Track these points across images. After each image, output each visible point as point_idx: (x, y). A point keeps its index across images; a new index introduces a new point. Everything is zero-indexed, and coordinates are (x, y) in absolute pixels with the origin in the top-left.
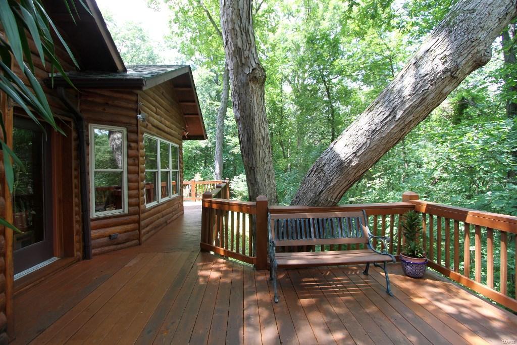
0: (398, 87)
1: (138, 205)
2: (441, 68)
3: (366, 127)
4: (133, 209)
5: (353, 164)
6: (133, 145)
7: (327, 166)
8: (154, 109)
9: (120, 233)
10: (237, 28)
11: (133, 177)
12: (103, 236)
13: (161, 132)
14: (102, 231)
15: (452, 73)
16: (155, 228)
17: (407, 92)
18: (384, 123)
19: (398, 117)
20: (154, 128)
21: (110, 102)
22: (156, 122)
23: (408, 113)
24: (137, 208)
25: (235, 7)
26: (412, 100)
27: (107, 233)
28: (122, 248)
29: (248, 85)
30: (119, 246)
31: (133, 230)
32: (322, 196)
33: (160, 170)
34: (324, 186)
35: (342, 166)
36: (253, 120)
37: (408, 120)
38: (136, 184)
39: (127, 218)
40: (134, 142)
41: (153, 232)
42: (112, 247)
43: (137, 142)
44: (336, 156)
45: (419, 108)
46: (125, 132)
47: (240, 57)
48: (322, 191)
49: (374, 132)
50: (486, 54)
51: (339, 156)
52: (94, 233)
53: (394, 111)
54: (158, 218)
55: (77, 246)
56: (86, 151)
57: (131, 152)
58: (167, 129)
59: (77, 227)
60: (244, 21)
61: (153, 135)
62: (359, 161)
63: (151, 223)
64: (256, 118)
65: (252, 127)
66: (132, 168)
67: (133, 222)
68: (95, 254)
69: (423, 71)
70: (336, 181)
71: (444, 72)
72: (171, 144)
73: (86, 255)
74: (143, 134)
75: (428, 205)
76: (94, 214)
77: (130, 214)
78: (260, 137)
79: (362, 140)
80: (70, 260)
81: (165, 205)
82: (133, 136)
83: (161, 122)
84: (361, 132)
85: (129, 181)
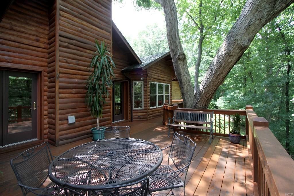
1: (147, 107)
3: (206, 77)
4: (145, 108)
5: (203, 92)
6: (145, 86)
8: (155, 72)
9: (141, 115)
10: (171, 42)
11: (145, 97)
12: (136, 116)
13: (158, 80)
14: (136, 114)
15: (228, 54)
16: (155, 116)
17: (215, 63)
18: (210, 75)
19: (213, 73)
20: (155, 79)
21: (139, 73)
22: (155, 77)
23: (216, 72)
24: (146, 108)
25: (171, 35)
26: (216, 66)
27: (137, 115)
28: (142, 121)
29: (177, 62)
30: (141, 120)
31: (145, 115)
33: (158, 95)
34: (197, 101)
35: (200, 93)
36: (181, 75)
38: (146, 100)
39: (143, 111)
40: (145, 85)
41: (153, 117)
42: (139, 120)
43: (147, 85)
45: (220, 69)
46: (143, 82)
47: (173, 52)
48: (197, 103)
49: (207, 79)
50: (243, 44)
52: (134, 114)
53: (212, 70)
54: (156, 113)
55: (129, 117)
56: (132, 90)
57: (145, 89)
58: (161, 78)
59: (129, 112)
60: (174, 39)
61: (154, 82)
62: (205, 91)
63: (152, 114)
64: (182, 74)
65: (181, 78)
66: (145, 94)
67: (145, 112)
68: (134, 121)
69: (220, 54)
71: (225, 54)
72: (164, 84)
73: (132, 121)
74: (149, 82)
76: (134, 109)
77: (144, 110)
78: (184, 81)
79: (205, 82)
80: (127, 121)
81: (160, 108)
82: (145, 84)
83: (158, 76)
84: (205, 79)
85: (144, 99)
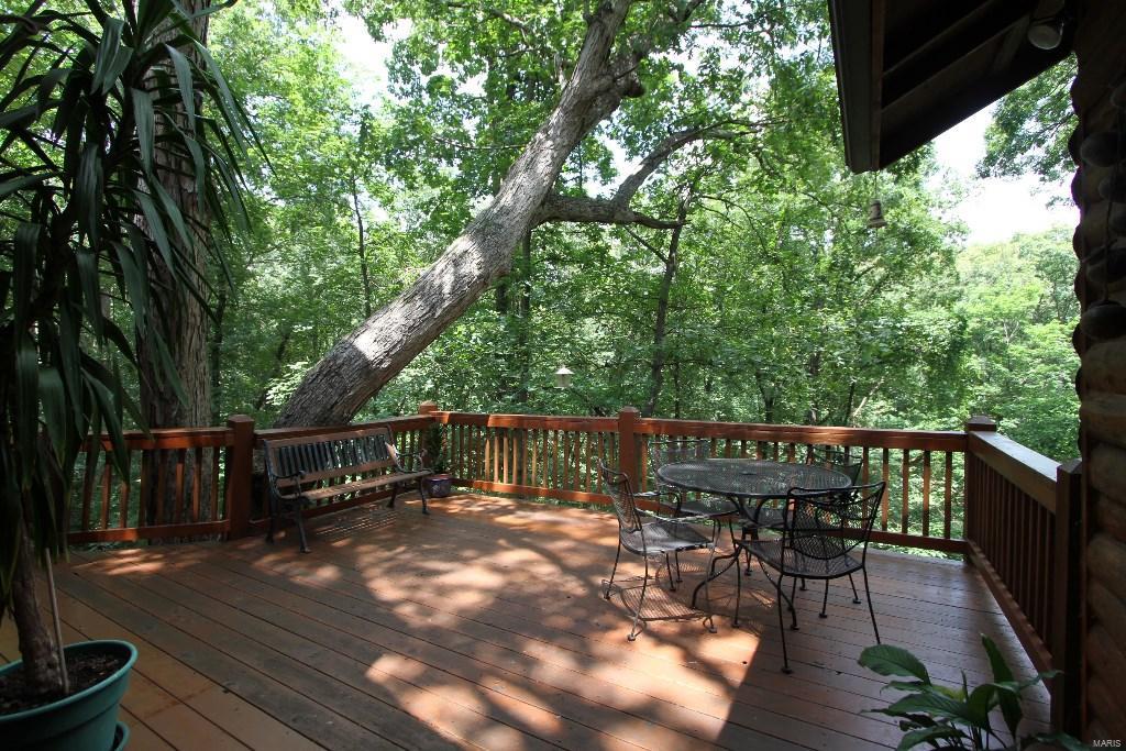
0: (437, 282)
2: (477, 273)
3: (403, 321)
5: (384, 365)
7: (345, 367)
17: (447, 289)
18: (424, 319)
19: (437, 315)
23: (448, 311)
26: (451, 299)
32: (336, 411)
34: (340, 395)
35: (366, 368)
37: (446, 319)
44: (360, 355)
48: (336, 403)
49: (411, 328)
51: (364, 355)
53: (433, 307)
62: (391, 362)
69: (461, 271)
70: (358, 388)
71: (480, 277)
75: (451, 415)
79: (397, 337)
84: (396, 326)
